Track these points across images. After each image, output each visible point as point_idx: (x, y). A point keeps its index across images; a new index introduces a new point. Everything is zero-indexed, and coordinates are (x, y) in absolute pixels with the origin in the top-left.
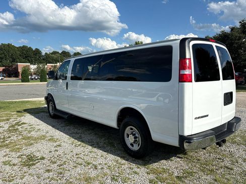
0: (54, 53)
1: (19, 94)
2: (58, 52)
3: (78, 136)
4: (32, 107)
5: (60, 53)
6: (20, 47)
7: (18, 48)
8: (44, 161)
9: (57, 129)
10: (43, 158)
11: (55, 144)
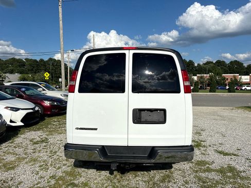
0: (208, 63)
2: (212, 62)
5: (214, 62)
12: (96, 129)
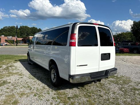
1: (23, 52)
3: (35, 74)
4: (24, 59)
6: (32, 28)
7: (30, 28)
8: (9, 84)
9: (27, 70)
10: (10, 83)
11: (20, 77)
12: (87, 65)
